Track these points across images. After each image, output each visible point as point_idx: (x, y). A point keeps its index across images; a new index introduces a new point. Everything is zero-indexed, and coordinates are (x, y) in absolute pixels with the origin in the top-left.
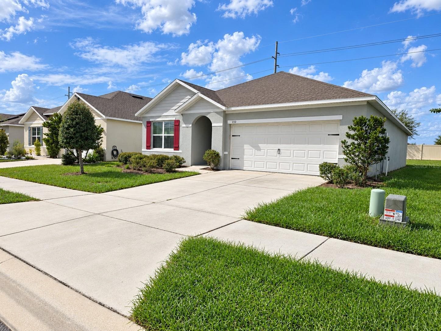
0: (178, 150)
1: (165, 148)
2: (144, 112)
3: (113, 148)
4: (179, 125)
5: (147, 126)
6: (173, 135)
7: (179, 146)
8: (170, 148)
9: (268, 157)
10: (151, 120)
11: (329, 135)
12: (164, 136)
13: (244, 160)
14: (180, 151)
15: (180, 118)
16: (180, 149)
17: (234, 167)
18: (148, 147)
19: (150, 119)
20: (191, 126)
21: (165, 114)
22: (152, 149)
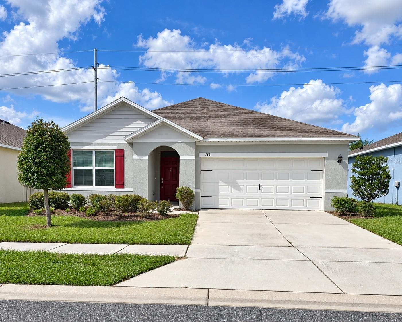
0: (124, 188)
4: (123, 156)
7: (123, 182)
8: (106, 185)
9: (247, 193)
10: (72, 148)
11: (312, 171)
12: (96, 170)
13: (219, 197)
14: (127, 189)
15: (125, 147)
17: (204, 205)
20: (147, 157)
21: (99, 141)
22: (73, 187)
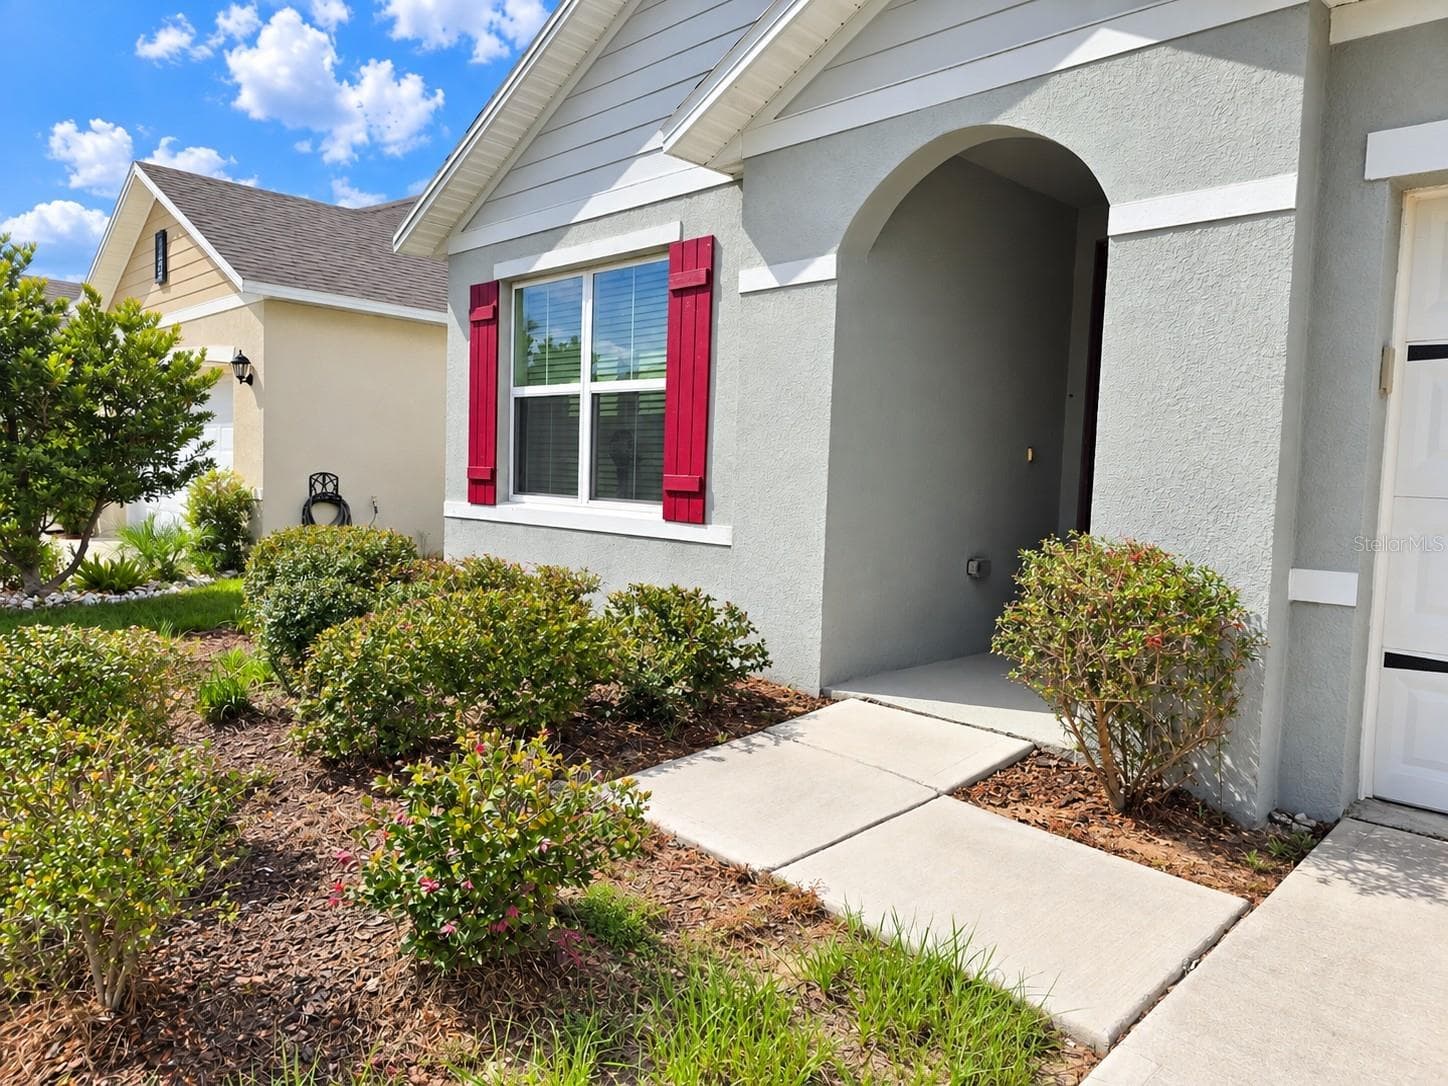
0: (699, 518)
1: (595, 494)
2: (460, 218)
3: (311, 486)
4: (708, 286)
5: (476, 324)
6: (660, 384)
7: (703, 485)
8: (640, 495)
10: (502, 271)
12: (595, 397)
14: (714, 532)
15: (720, 218)
16: (714, 514)
18: (482, 490)
19: (497, 267)
20: (825, 266)
22: (507, 500)
